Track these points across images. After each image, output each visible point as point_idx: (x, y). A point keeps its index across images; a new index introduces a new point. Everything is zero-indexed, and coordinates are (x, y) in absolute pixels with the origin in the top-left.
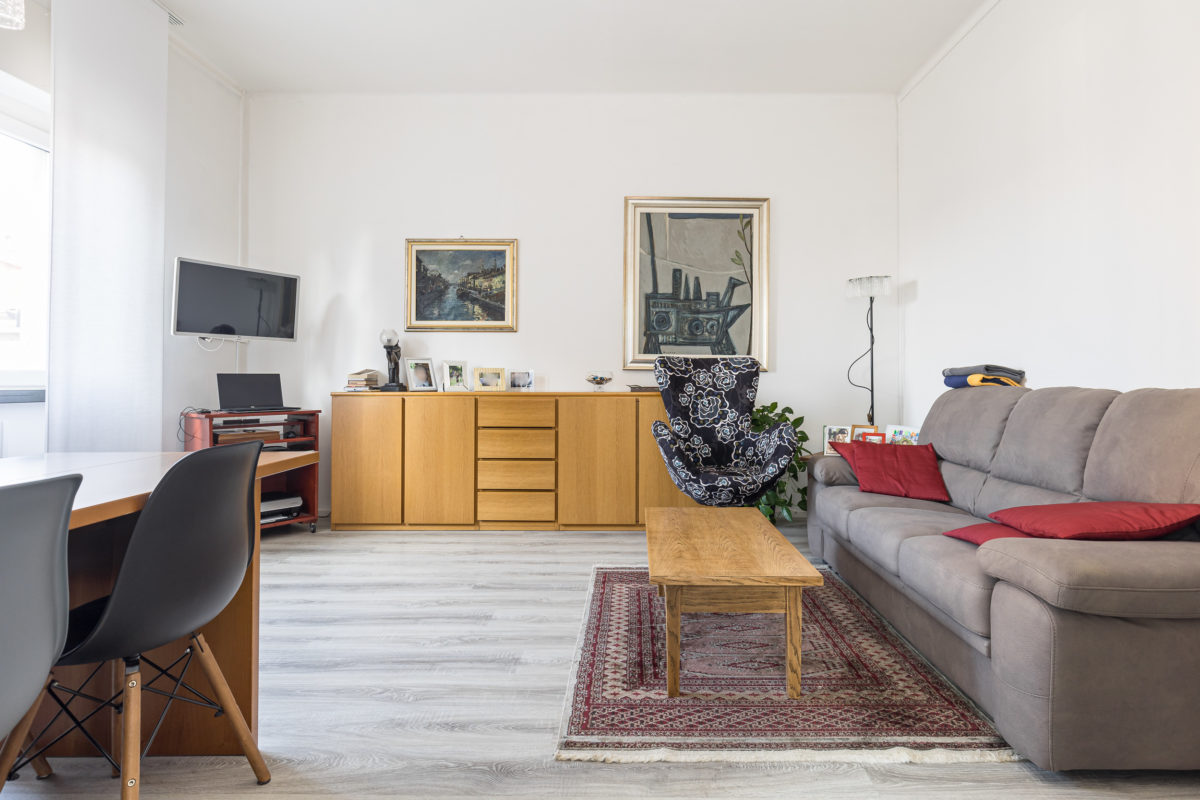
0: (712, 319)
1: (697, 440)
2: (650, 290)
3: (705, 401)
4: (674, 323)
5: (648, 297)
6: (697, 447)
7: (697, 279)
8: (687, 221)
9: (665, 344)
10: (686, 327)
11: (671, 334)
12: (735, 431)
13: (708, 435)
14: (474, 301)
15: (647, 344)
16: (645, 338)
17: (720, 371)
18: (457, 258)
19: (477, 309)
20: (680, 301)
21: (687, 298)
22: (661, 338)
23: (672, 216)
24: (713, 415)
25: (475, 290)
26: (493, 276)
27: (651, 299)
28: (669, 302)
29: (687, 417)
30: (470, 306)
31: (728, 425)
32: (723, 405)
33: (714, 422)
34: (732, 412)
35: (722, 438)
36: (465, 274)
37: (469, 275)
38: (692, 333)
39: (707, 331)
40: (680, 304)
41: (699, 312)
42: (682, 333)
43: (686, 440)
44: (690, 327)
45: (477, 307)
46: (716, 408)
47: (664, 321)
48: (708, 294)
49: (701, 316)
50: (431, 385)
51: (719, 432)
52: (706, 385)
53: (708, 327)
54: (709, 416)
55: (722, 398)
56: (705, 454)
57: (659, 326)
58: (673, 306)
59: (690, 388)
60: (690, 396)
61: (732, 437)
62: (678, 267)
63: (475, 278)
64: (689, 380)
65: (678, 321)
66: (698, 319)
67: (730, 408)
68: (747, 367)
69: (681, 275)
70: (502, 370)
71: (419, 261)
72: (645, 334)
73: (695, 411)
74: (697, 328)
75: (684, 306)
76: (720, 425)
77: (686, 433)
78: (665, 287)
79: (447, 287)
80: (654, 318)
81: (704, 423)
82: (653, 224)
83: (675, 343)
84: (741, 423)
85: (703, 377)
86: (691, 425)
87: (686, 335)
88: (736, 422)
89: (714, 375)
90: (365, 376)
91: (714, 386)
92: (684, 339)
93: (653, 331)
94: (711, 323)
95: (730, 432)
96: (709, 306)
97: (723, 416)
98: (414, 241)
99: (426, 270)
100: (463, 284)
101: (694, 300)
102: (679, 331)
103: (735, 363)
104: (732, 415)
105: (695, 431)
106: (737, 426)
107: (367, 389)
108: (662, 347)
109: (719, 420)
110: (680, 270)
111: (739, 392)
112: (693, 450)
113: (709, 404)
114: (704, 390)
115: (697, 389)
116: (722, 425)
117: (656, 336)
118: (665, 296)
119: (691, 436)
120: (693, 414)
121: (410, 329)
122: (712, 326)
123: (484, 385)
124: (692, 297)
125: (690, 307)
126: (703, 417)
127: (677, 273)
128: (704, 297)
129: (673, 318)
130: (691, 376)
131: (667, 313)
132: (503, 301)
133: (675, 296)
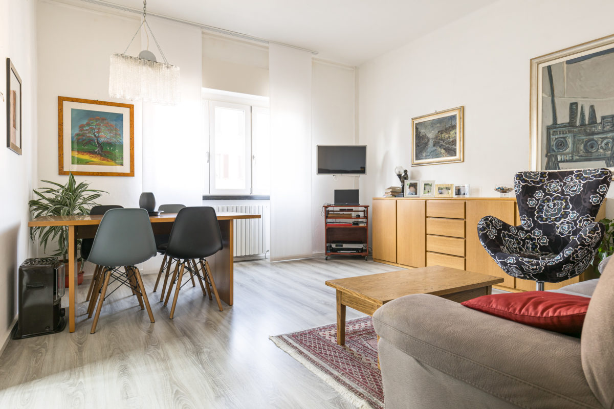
0: (606, 138)
1: (537, 232)
2: (550, 122)
3: (551, 204)
4: (570, 145)
5: (549, 128)
6: (536, 238)
7: (592, 107)
8: (582, 63)
9: (563, 162)
10: (582, 147)
11: (568, 154)
12: (573, 228)
13: (548, 230)
14: (441, 146)
15: (548, 163)
16: (546, 159)
17: (572, 180)
18: (433, 123)
19: (443, 151)
20: (577, 127)
21: (583, 124)
22: (559, 158)
23: (568, 62)
24: (556, 214)
25: (442, 140)
26: (450, 131)
27: (551, 130)
28: (566, 129)
29: (532, 215)
30: (439, 150)
31: (568, 223)
32: (566, 208)
33: (556, 220)
34: (573, 213)
35: (560, 233)
36: (437, 132)
37: (439, 132)
38: (587, 151)
39: (602, 148)
40: (576, 130)
41: (593, 134)
42: (578, 152)
43: (527, 232)
44: (585, 146)
45: (442, 150)
46: (560, 210)
47: (562, 144)
48: (603, 118)
49: (595, 136)
50: (416, 194)
51: (558, 228)
52: (555, 191)
53: (603, 145)
54: (551, 215)
55: (566, 202)
56: (543, 243)
57: (558, 149)
58: (569, 132)
59: (539, 195)
60: (538, 200)
61: (569, 233)
62: (574, 101)
63: (441, 133)
64: (541, 188)
65: (574, 143)
66: (593, 140)
67: (572, 210)
68: (595, 176)
69: (577, 107)
70: (452, 185)
71: (417, 129)
72: (547, 156)
73: (541, 211)
74: (592, 147)
75: (579, 131)
76: (560, 222)
77: (529, 226)
78: (563, 117)
79: (428, 141)
80: (553, 143)
81: (547, 219)
82: (553, 73)
83: (571, 161)
84: (580, 221)
85: (554, 186)
86: (534, 221)
87: (581, 153)
88: (575, 221)
89: (565, 184)
90: (391, 190)
91: (562, 193)
92: (581, 156)
93: (553, 153)
94: (605, 141)
95: (569, 228)
96: (603, 127)
97: (565, 215)
98: (415, 119)
99: (420, 133)
100: (436, 137)
101: (589, 124)
102: (575, 151)
103: (586, 174)
104: (573, 215)
105: (537, 225)
106: (576, 224)
107: (391, 196)
108: (560, 164)
109: (560, 219)
110: (576, 104)
111: (583, 197)
112: (532, 239)
113: (554, 206)
114: (552, 195)
115: (546, 194)
116: (562, 223)
117: (556, 156)
118: (563, 125)
119: (533, 229)
120: (538, 213)
121: (414, 165)
122: (607, 144)
123: (441, 193)
124: (587, 122)
125: (585, 130)
126: (546, 215)
127: (573, 107)
128: (599, 120)
129: (570, 141)
130: (542, 185)
131: (564, 138)
132: (455, 144)
133: (571, 124)
